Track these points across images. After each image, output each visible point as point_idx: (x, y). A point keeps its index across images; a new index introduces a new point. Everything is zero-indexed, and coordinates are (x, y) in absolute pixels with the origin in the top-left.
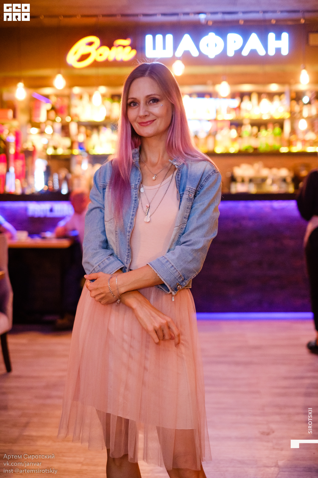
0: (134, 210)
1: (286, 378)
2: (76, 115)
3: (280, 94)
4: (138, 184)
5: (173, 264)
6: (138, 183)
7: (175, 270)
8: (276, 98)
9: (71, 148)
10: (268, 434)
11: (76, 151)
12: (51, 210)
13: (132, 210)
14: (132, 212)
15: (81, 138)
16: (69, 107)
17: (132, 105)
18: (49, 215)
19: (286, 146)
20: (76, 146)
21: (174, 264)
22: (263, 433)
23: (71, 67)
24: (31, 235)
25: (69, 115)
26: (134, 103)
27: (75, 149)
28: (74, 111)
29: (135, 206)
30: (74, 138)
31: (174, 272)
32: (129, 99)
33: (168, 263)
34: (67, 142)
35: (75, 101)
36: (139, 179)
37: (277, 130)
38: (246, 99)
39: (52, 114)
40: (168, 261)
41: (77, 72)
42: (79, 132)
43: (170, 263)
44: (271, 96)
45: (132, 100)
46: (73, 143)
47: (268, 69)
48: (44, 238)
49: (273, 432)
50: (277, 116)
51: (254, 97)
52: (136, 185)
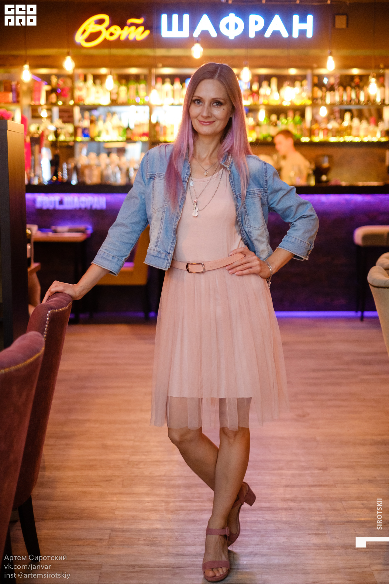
0: (182, 202)
1: (315, 370)
2: (81, 99)
3: (302, 78)
4: (187, 178)
5: (300, 239)
6: (187, 176)
7: (304, 243)
8: (298, 83)
9: (75, 134)
10: (304, 416)
11: (79, 139)
12: (61, 202)
13: (180, 202)
14: (179, 204)
15: (86, 123)
16: (72, 90)
17: (196, 102)
18: (58, 207)
19: (307, 136)
20: (80, 132)
21: (302, 238)
22: (299, 416)
23: (80, 47)
24: (40, 229)
25: (73, 98)
26: (199, 101)
27: (79, 136)
28: (77, 93)
29: (182, 198)
30: (77, 123)
31: (304, 244)
32: (195, 96)
33: (297, 240)
34: (70, 128)
35: (79, 84)
36: (188, 172)
37: (298, 118)
38: (265, 84)
39: (53, 96)
40: (296, 239)
41: (84, 51)
42: (83, 117)
43: (299, 240)
44: (293, 80)
45: (198, 98)
46: (76, 129)
47: (292, 52)
48: (55, 232)
49: (309, 414)
50: (298, 103)
51: (274, 81)
52: (184, 178)
